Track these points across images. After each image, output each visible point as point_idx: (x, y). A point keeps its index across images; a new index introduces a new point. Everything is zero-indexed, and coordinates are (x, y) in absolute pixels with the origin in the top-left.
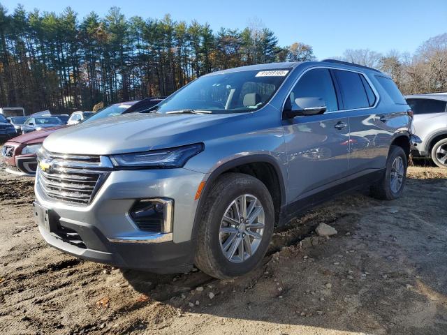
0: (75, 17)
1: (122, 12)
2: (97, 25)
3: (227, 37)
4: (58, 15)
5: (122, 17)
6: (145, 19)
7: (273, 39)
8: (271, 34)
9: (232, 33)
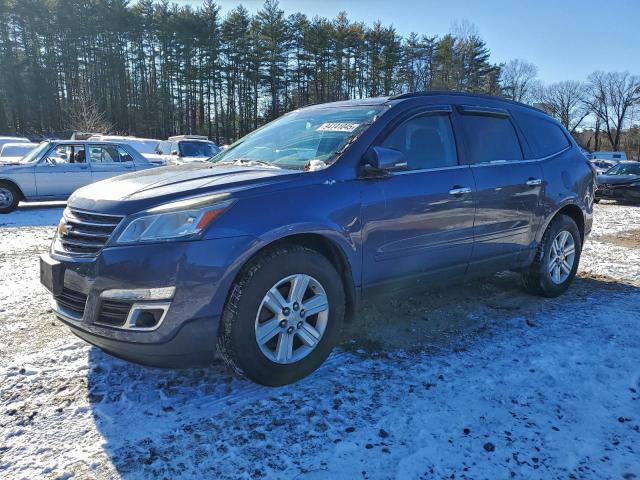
0: (216, 12)
1: (280, 7)
2: (245, 23)
3: (419, 46)
4: (194, 9)
5: (281, 13)
6: (310, 18)
7: (483, 52)
8: (480, 45)
9: (429, 41)
